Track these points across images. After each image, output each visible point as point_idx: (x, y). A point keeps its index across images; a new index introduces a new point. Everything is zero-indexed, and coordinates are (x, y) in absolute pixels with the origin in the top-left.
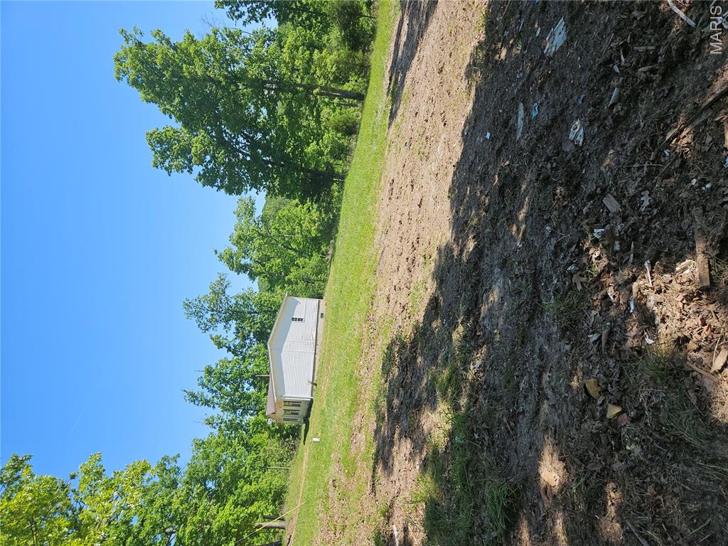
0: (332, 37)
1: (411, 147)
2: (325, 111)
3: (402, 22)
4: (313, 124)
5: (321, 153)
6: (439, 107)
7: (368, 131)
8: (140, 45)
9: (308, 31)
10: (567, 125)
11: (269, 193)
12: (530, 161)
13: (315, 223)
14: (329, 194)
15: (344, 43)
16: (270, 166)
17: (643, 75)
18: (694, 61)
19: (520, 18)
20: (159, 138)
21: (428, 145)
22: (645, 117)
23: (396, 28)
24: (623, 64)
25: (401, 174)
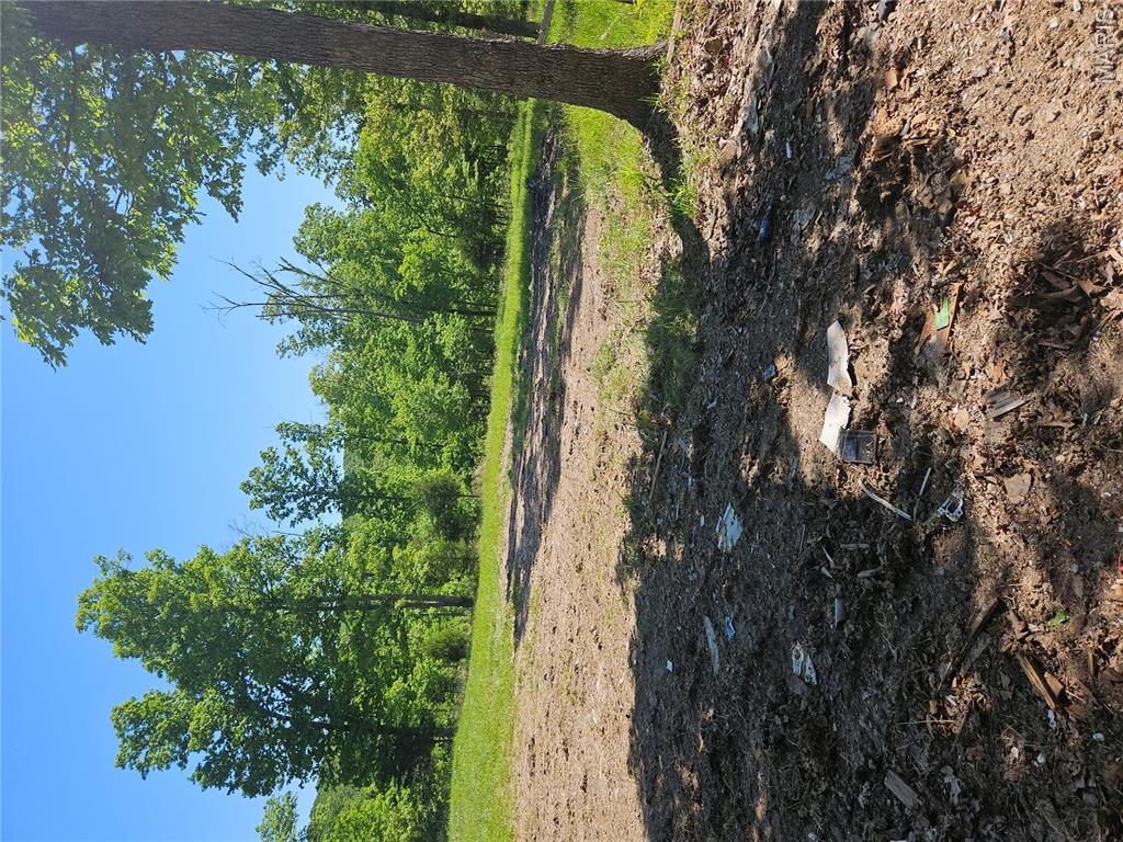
0: (420, 526)
1: (555, 682)
2: (415, 629)
3: (515, 502)
4: (396, 650)
5: (411, 696)
6: (587, 621)
7: (484, 655)
8: (125, 575)
9: (386, 523)
10: (784, 650)
11: (322, 782)
12: (746, 710)
13: (405, 825)
14: (428, 765)
15: (438, 533)
16: (326, 732)
17: (867, 582)
18: (930, 562)
19: (673, 503)
20: (134, 713)
21: (580, 680)
22: (895, 641)
23: (508, 510)
24: (832, 566)
25: (544, 729)
